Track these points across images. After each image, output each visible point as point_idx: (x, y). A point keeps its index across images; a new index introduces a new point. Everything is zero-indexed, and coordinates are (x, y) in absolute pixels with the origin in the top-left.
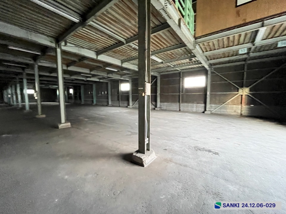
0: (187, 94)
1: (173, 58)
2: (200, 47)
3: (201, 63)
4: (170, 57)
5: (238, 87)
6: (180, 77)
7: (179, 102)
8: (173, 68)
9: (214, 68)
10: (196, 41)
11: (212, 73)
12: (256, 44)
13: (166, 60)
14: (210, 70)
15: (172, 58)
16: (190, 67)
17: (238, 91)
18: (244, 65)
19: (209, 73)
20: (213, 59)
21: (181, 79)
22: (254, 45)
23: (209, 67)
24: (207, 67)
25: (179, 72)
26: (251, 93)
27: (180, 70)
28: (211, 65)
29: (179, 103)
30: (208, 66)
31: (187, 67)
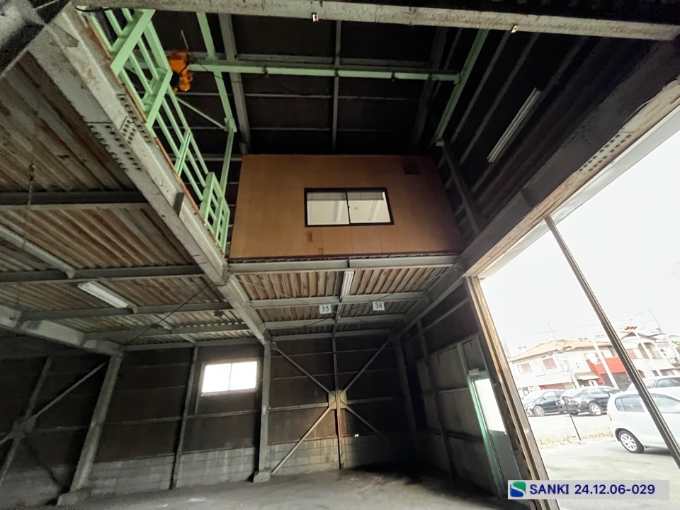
0: (205, 415)
1: (169, 302)
2: (242, 284)
3: (246, 327)
4: (158, 298)
5: (327, 391)
6: (191, 361)
7: (175, 450)
8: (170, 332)
9: (278, 342)
10: (230, 267)
11: (274, 353)
12: (343, 301)
13: (146, 305)
14: (268, 347)
15: (166, 302)
16: (220, 333)
17: (328, 401)
18: (330, 340)
19: (267, 352)
20: (275, 321)
21: (193, 367)
22: (341, 301)
23: (266, 339)
24: (260, 337)
25: (191, 345)
26: (350, 402)
27: (190, 340)
28: (270, 334)
29: (175, 455)
30: (264, 335)
31: (213, 333)
